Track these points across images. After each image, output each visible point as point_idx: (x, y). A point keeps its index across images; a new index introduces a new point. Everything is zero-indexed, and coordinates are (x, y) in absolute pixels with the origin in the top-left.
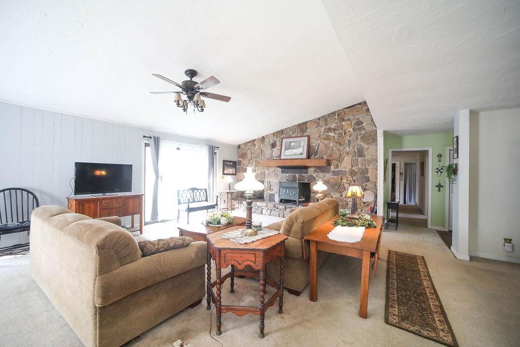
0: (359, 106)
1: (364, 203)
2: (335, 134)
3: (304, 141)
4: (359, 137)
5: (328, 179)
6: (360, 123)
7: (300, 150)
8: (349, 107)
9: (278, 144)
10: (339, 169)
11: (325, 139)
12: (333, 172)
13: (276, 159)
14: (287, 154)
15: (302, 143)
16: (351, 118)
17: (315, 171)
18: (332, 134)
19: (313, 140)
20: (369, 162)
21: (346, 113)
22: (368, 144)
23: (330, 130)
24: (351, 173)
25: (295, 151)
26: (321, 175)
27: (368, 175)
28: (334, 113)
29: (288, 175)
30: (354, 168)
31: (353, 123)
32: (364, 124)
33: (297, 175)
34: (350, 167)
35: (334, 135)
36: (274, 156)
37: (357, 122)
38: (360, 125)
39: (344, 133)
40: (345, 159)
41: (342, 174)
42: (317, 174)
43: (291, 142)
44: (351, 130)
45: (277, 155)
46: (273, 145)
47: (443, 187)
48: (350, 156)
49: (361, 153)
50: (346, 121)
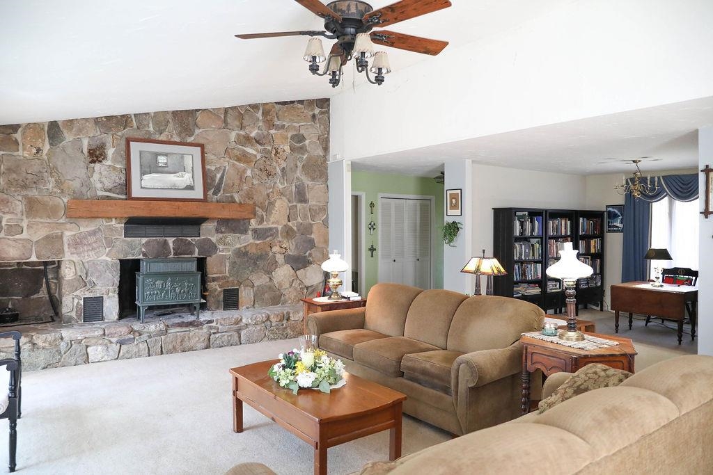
0: (300, 106)
1: (307, 288)
2: (258, 152)
3: (192, 157)
4: (300, 165)
5: (245, 247)
6: (300, 138)
7: (186, 178)
8: (284, 103)
9: (110, 152)
10: (265, 225)
11: (239, 160)
12: (255, 231)
13: (108, 198)
14: (147, 185)
15: (188, 161)
16: (287, 125)
17: (218, 231)
18: (250, 150)
19: (213, 157)
20: (314, 213)
21: (280, 113)
22: (313, 179)
23: (247, 140)
24: (287, 232)
25: (172, 179)
26: (230, 237)
27: (312, 236)
28: (255, 107)
29: (144, 240)
30: (290, 224)
31: (289, 136)
32: (307, 142)
33: (171, 241)
34: (285, 222)
35: (255, 153)
36: (99, 186)
37: (296, 135)
38: (300, 141)
39: (274, 152)
40: (277, 205)
41: (272, 235)
42: (220, 235)
43: (157, 154)
44: (287, 148)
45: (108, 184)
46: (96, 155)
47: (375, 250)
48: (284, 198)
49: (301, 196)
50: (278, 128)
